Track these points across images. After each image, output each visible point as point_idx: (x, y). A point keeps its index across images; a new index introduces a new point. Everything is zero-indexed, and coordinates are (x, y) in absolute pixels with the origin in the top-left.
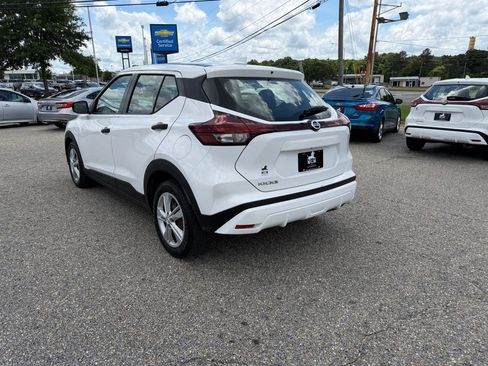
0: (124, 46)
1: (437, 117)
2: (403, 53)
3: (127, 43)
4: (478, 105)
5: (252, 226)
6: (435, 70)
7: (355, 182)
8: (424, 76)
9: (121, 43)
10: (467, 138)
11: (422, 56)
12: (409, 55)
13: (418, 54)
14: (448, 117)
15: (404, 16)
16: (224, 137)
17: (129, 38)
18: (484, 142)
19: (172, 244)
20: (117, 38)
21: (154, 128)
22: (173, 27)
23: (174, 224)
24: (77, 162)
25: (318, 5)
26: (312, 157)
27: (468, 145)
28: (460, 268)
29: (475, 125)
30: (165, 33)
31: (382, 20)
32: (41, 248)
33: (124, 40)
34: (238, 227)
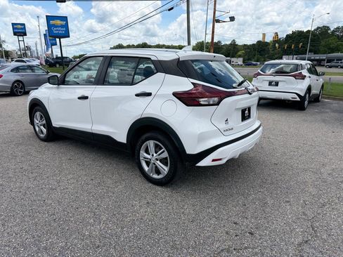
0: (20, 31)
1: (270, 84)
2: (219, 42)
3: (21, 29)
4: (294, 76)
5: (220, 159)
6: (239, 53)
7: (260, 129)
8: (233, 57)
9: (16, 28)
10: (289, 97)
11: (231, 44)
12: (223, 43)
13: (228, 43)
14: (277, 84)
15: (232, 19)
16: (202, 101)
17: (24, 25)
18: (298, 99)
19: (156, 176)
20: (13, 24)
21: (137, 95)
22: (65, 19)
23: (158, 162)
24: (44, 122)
25: (172, 8)
26: (247, 112)
27: (289, 101)
28: (329, 174)
29: (293, 89)
30: (59, 22)
31: (218, 21)
32: (52, 189)
33: (19, 26)
34: (213, 160)
